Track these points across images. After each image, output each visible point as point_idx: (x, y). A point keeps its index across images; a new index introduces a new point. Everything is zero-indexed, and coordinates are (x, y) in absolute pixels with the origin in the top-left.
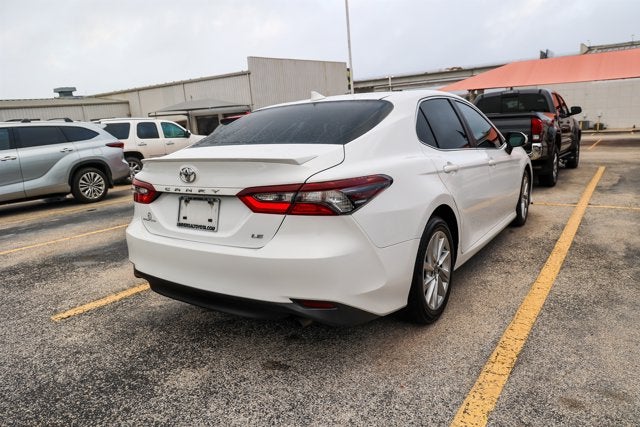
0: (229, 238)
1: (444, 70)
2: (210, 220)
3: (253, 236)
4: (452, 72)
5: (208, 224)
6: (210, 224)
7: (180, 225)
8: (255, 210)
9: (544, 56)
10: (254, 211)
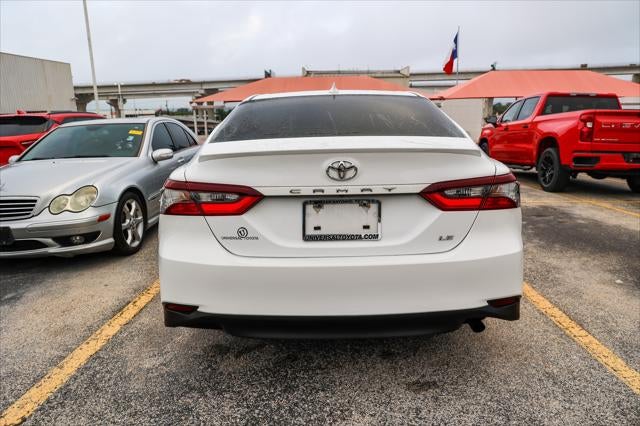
0: (401, 246)
1: (172, 81)
2: (366, 227)
3: (440, 239)
4: (181, 83)
5: (363, 233)
6: (367, 232)
7: (307, 238)
8: (443, 208)
9: (268, 75)
10: (443, 210)
